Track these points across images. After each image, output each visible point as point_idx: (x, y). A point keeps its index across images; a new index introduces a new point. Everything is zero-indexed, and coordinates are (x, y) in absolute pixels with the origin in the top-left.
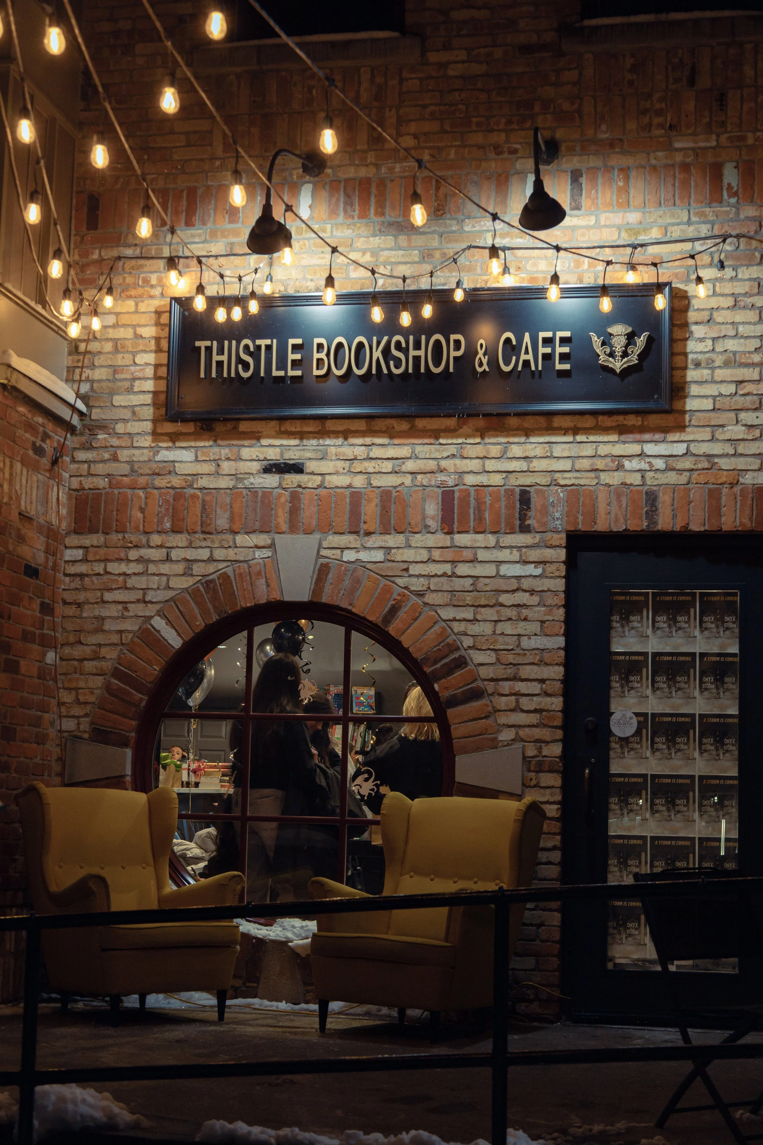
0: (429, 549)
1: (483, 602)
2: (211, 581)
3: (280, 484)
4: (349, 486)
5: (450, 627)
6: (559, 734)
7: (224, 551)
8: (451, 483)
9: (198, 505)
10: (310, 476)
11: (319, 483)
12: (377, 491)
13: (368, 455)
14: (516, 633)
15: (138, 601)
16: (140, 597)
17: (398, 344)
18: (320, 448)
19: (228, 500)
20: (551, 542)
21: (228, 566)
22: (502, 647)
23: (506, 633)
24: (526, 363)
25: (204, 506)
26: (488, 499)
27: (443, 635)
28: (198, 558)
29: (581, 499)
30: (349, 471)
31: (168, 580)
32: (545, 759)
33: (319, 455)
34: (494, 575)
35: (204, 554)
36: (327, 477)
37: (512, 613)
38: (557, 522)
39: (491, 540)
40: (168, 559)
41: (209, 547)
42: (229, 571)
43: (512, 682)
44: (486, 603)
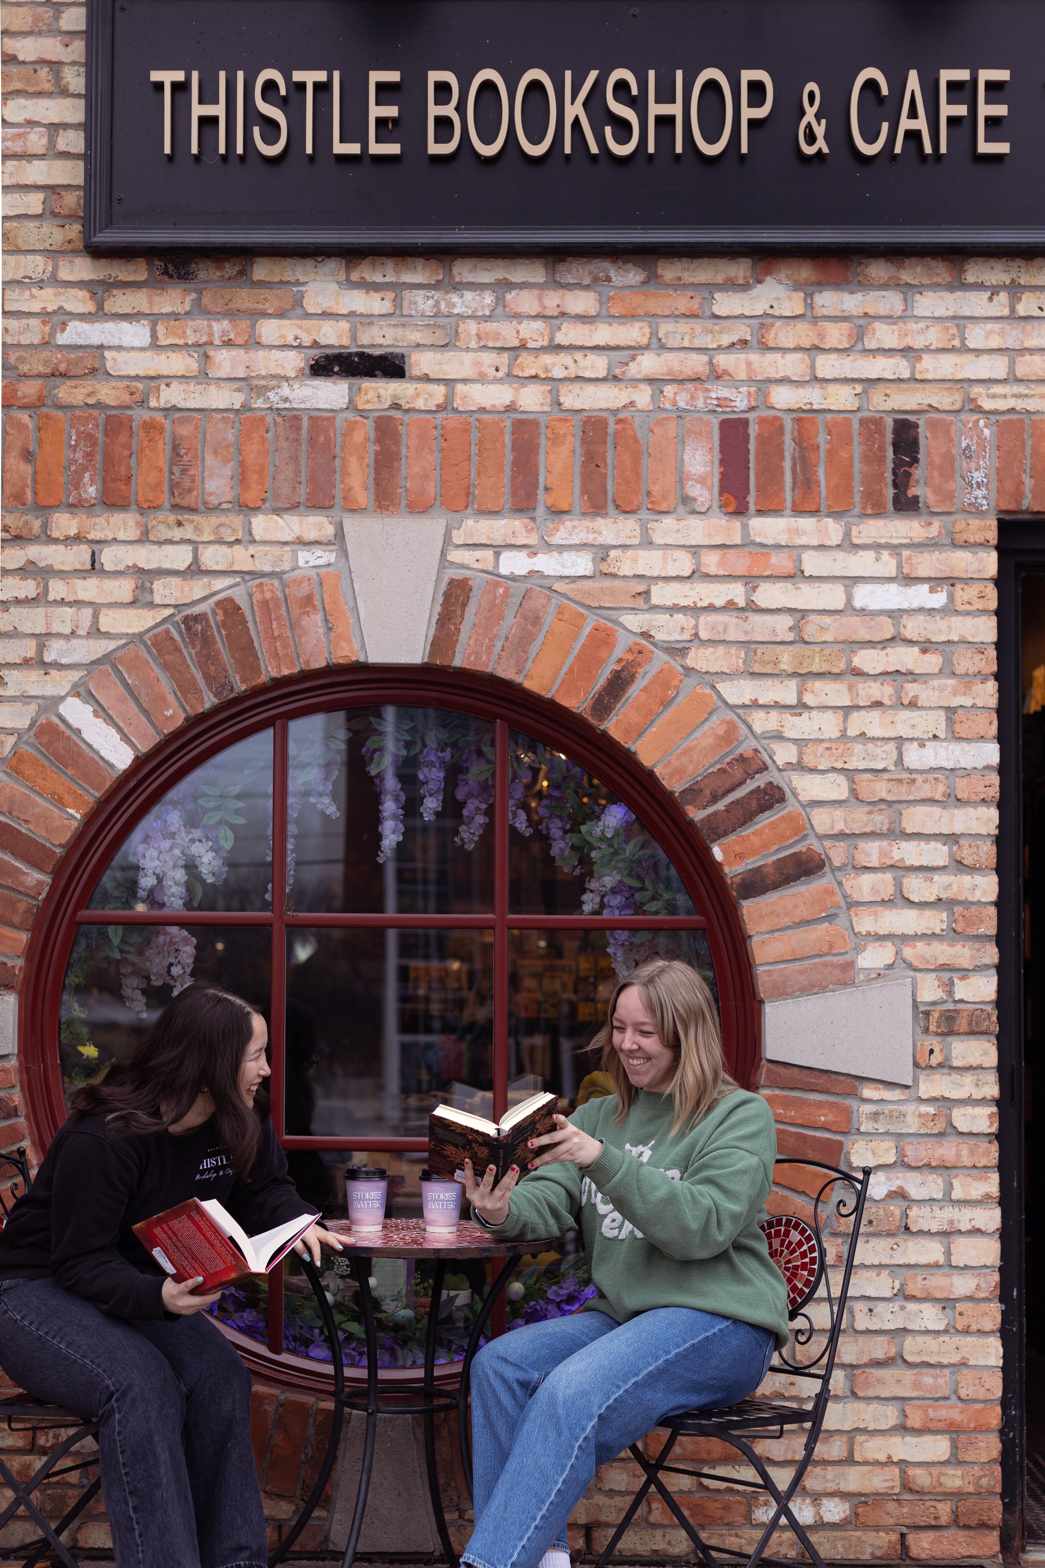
0: (695, 550)
1: (816, 667)
2: (197, 618)
3: (351, 401)
4: (511, 408)
5: (744, 722)
6: (991, 954)
7: (225, 549)
8: (741, 403)
9: (161, 445)
10: (420, 386)
11: (440, 400)
12: (578, 418)
13: (552, 339)
14: (893, 735)
15: (26, 663)
16: (31, 653)
17: (621, 86)
18: (442, 321)
19: (231, 436)
20: (965, 537)
21: (237, 584)
22: (862, 765)
23: (870, 734)
24: (913, 136)
25: (175, 449)
26: (822, 439)
27: (729, 736)
28: (166, 565)
29: (1029, 443)
30: (509, 375)
31: (96, 616)
32: (960, 1006)
33: (439, 338)
34: (841, 607)
35: (180, 558)
36: (460, 388)
37: (883, 691)
38: (979, 493)
39: (833, 530)
40: (95, 567)
41: (189, 541)
42: (239, 595)
43: (885, 843)
44: (825, 668)
